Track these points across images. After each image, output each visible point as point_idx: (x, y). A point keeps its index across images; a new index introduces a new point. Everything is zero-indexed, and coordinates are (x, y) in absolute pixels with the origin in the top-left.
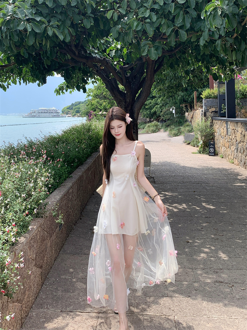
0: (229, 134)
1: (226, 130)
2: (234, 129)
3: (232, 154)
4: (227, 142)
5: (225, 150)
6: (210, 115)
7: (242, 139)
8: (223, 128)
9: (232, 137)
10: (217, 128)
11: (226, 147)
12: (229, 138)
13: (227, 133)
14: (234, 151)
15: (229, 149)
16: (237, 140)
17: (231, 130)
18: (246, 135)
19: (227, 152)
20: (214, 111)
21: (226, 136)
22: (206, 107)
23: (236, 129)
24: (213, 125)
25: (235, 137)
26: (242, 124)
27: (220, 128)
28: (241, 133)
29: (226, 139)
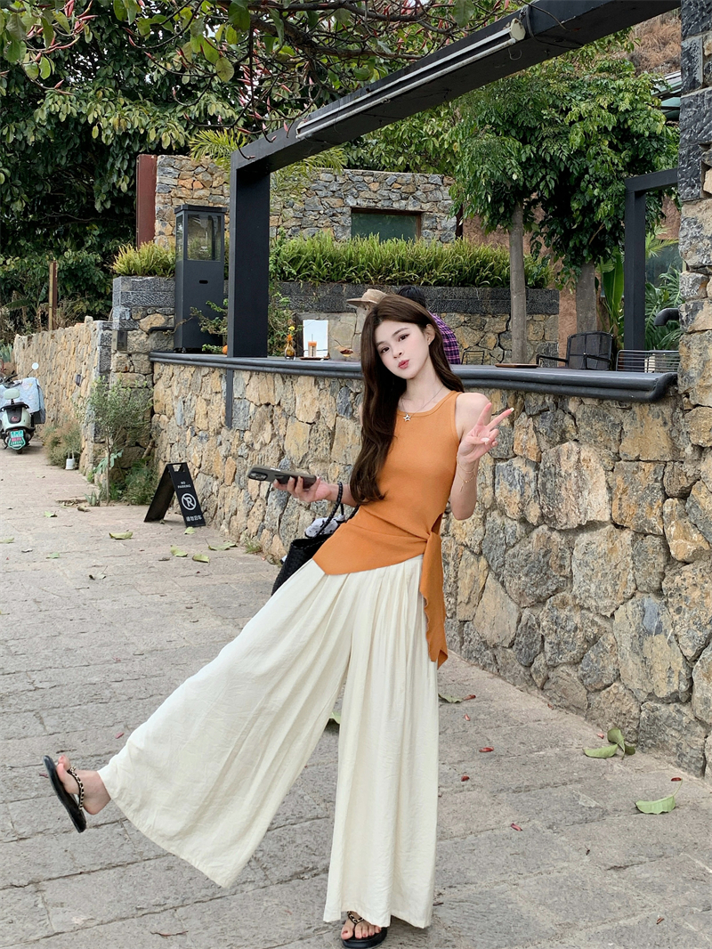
0: (239, 422)
1: (223, 407)
2: (268, 405)
3: (254, 509)
4: (226, 457)
5: (214, 490)
6: (142, 344)
7: (320, 449)
8: (208, 397)
9: (255, 436)
10: (177, 397)
11: (220, 479)
12: (241, 440)
13: (229, 420)
14: (267, 497)
15: (237, 489)
16: (283, 454)
17: (252, 405)
18: (345, 434)
19: (224, 498)
20: (158, 325)
21: (224, 431)
22: (129, 309)
23: (284, 405)
24: (154, 384)
25: (275, 440)
26: (321, 384)
27: (189, 397)
28: (311, 421)
29: (221, 444)
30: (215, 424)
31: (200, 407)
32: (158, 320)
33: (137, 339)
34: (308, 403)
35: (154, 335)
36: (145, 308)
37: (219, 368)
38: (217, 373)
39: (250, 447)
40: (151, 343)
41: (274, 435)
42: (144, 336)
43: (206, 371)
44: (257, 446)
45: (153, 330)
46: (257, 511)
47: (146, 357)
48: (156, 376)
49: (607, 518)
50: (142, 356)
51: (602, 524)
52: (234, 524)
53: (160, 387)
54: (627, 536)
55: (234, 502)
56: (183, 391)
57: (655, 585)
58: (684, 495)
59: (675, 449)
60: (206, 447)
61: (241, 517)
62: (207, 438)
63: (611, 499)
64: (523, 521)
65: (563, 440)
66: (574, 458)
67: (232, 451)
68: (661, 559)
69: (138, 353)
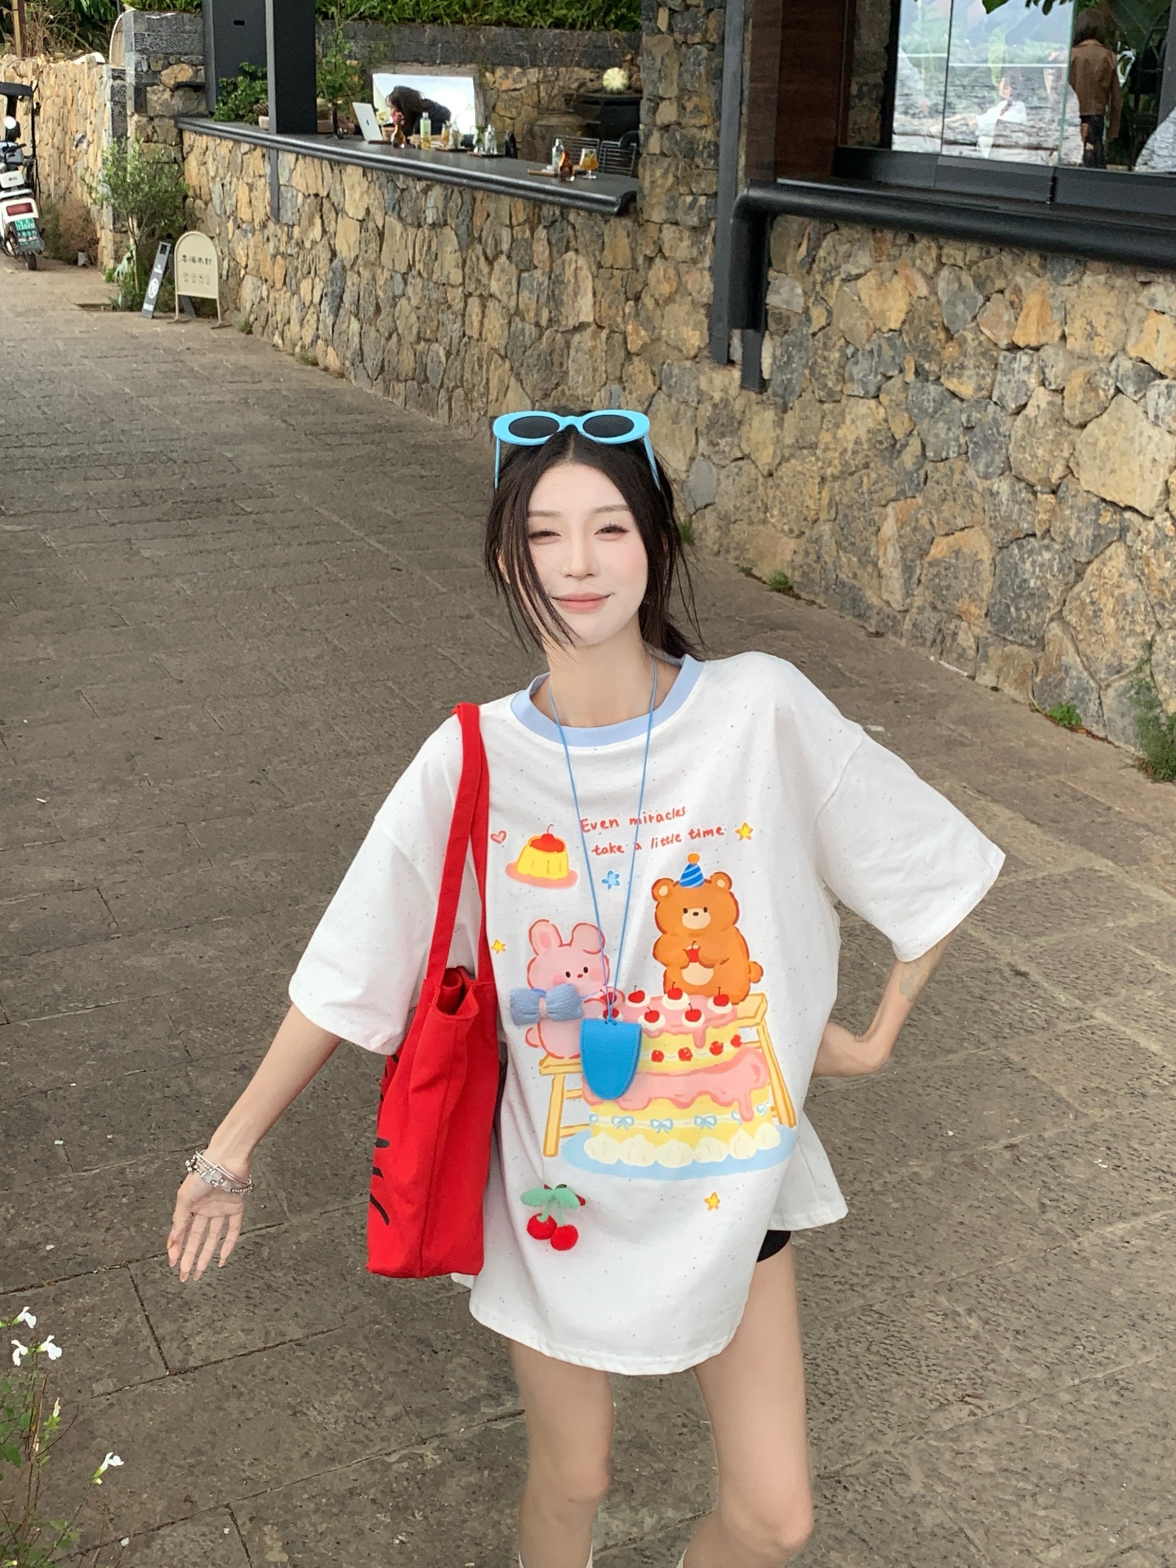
0: (287, 216)
1: (269, 195)
2: (316, 195)
3: (308, 317)
4: (275, 256)
5: (265, 294)
6: (165, 104)
7: (370, 252)
8: (250, 181)
9: (304, 232)
10: (213, 178)
11: (270, 282)
12: (290, 237)
13: (276, 212)
14: (320, 303)
15: (288, 294)
16: (334, 254)
17: (300, 196)
18: (393, 235)
19: (275, 305)
20: (185, 80)
21: (271, 225)
22: (145, 57)
23: (334, 198)
24: (184, 159)
25: (325, 238)
26: (369, 175)
27: (228, 179)
28: (360, 218)
29: (268, 239)
30: (259, 216)
31: (243, 194)
32: (185, 73)
33: (158, 97)
34: (357, 196)
35: (180, 92)
36: (167, 55)
37: (263, 146)
38: (258, 152)
39: (300, 244)
40: (177, 103)
41: (324, 232)
42: (167, 94)
43: (245, 147)
44: (308, 245)
45: (179, 86)
46: (311, 318)
47: (172, 122)
48: (186, 148)
49: (591, 319)
50: (167, 120)
51: (589, 325)
52: (288, 334)
53: (192, 163)
54: (604, 334)
55: (286, 309)
56: (221, 171)
57: (618, 374)
58: (637, 298)
59: (634, 260)
60: (252, 243)
61: (294, 325)
62: (253, 232)
63: (595, 303)
64: (537, 324)
65: (567, 249)
66: (573, 267)
67: (282, 249)
68: (623, 353)
69: (162, 116)
